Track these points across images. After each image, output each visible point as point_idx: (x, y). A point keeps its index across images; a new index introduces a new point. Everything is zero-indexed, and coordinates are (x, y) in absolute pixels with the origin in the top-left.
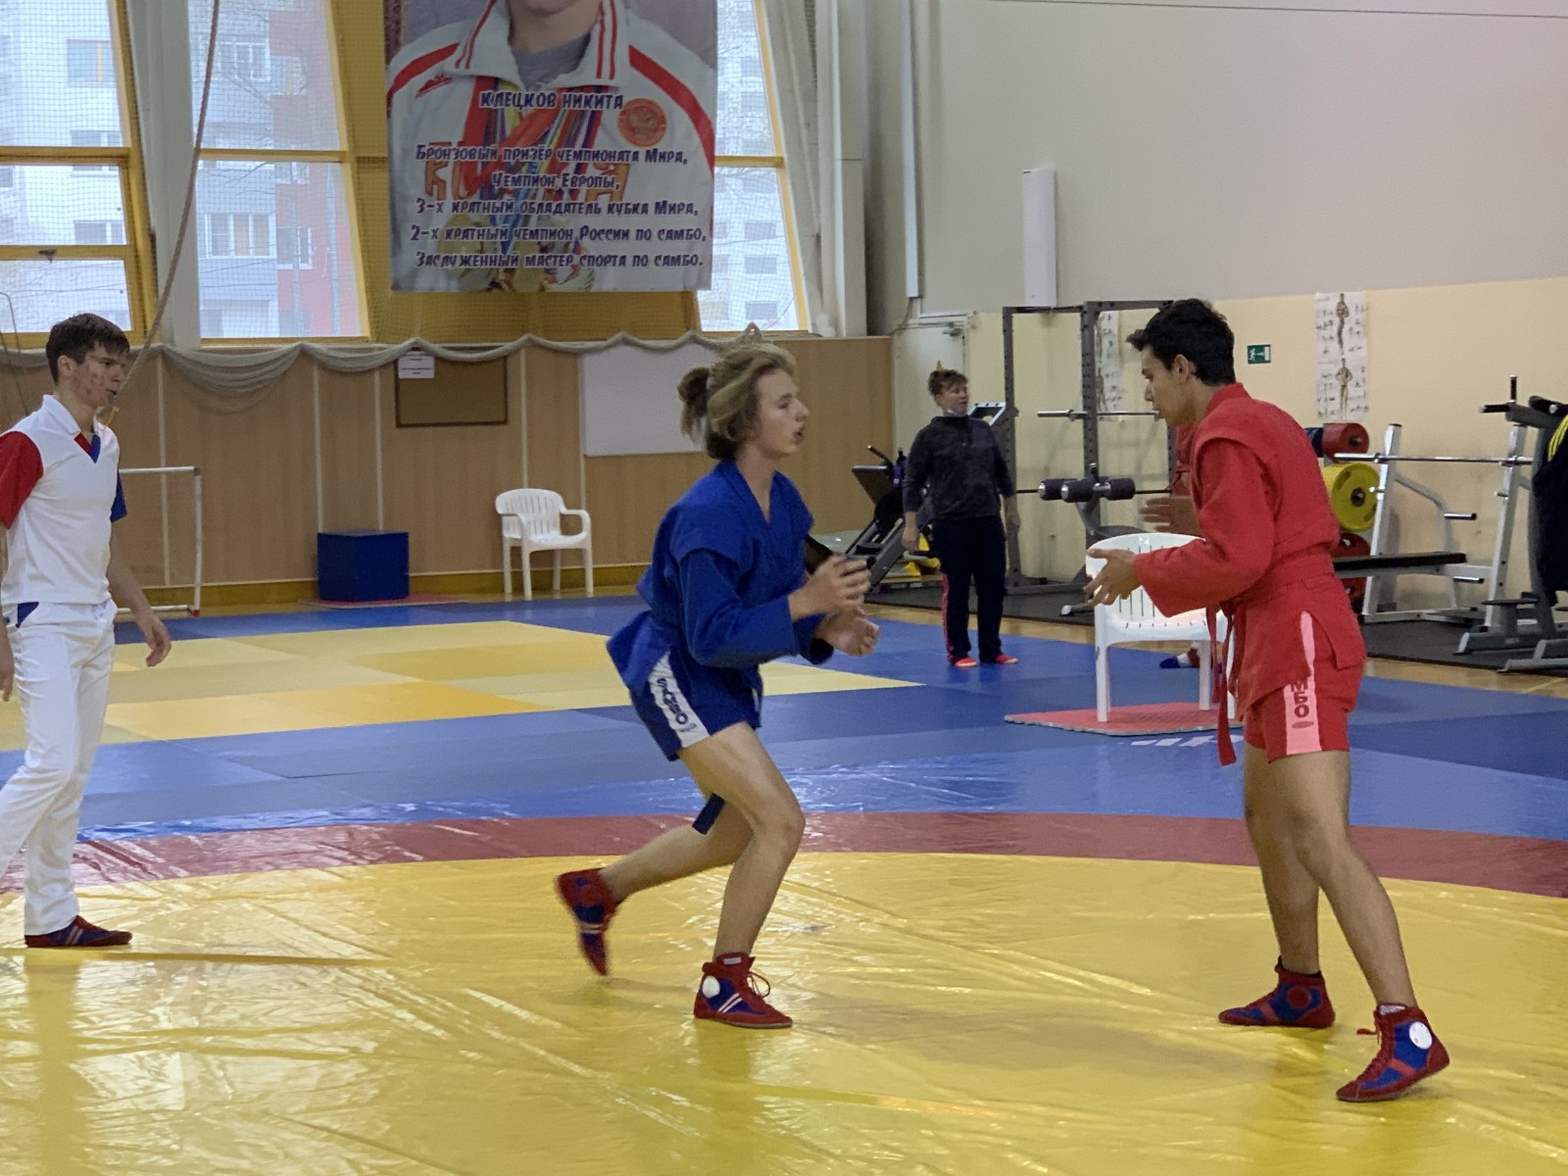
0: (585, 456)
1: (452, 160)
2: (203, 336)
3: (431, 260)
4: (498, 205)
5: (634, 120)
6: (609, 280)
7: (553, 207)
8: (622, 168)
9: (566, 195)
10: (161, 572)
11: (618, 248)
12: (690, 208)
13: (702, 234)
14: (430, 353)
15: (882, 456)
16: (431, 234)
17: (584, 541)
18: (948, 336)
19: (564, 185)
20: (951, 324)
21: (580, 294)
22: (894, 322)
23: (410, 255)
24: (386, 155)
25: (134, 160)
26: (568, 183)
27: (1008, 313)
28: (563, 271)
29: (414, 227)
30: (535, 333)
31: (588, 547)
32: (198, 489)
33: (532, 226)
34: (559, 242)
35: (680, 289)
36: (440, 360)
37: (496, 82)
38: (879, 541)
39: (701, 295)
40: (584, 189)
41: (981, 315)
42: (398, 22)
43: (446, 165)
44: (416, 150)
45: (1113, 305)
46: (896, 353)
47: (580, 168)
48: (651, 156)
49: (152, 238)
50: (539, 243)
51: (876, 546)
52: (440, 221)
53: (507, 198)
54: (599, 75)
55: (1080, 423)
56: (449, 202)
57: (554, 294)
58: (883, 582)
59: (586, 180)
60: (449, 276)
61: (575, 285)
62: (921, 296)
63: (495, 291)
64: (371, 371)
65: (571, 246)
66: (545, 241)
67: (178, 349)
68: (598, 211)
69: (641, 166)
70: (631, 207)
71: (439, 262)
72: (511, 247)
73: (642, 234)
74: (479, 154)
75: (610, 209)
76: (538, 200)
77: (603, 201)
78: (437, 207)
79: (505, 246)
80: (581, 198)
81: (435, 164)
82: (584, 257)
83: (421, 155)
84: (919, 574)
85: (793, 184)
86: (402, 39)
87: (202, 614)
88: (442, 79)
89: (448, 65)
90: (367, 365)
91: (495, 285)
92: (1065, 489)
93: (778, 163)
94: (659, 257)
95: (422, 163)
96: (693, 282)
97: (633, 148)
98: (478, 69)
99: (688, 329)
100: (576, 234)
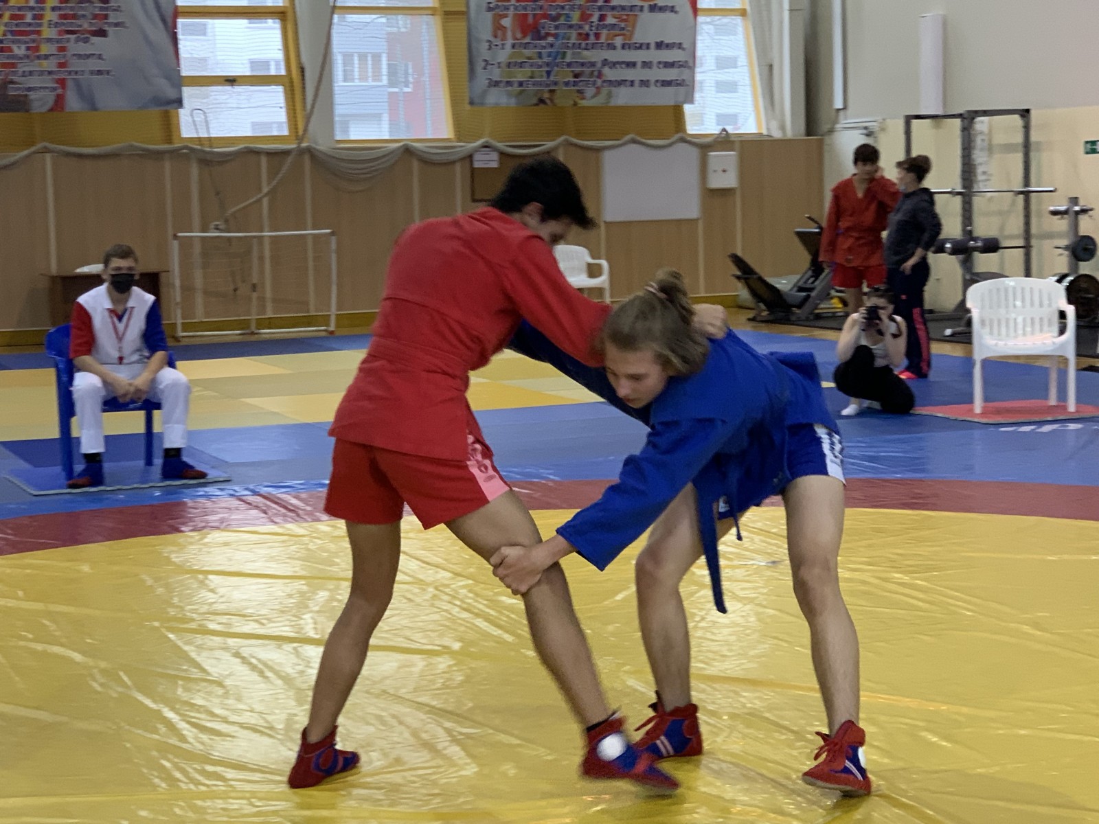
0: (605, 222)
1: (511, 12)
2: (338, 138)
3: (496, 84)
4: (544, 44)
6: (623, 97)
7: (583, 45)
8: (631, 18)
9: (592, 37)
10: (306, 303)
11: (629, 74)
12: (680, 46)
13: (689, 65)
14: (495, 149)
15: (816, 222)
16: (497, 65)
17: (604, 281)
18: (863, 136)
19: (591, 30)
20: (866, 128)
21: (602, 107)
22: (825, 127)
23: (482, 79)
24: (464, 9)
25: (290, 15)
26: (594, 28)
27: (909, 119)
28: (590, 91)
29: (486, 61)
30: (569, 135)
31: (607, 286)
32: (334, 246)
33: (568, 59)
34: (587, 70)
35: (672, 103)
36: (502, 154)
38: (813, 283)
39: (687, 108)
40: (604, 32)
41: (888, 121)
43: (506, 16)
44: (485, 5)
45: (985, 113)
46: (826, 148)
47: (602, 18)
48: (652, 8)
49: (302, 70)
50: (573, 71)
51: (812, 286)
52: (503, 56)
53: (550, 39)
55: (958, 199)
56: (510, 42)
57: (584, 107)
58: (817, 311)
59: (605, 26)
60: (509, 95)
61: (599, 101)
62: (845, 108)
63: (542, 106)
64: (454, 162)
65: (596, 73)
66: (578, 70)
67: (318, 147)
68: (614, 48)
69: (646, 16)
70: (637, 45)
71: (502, 85)
72: (552, 74)
73: (647, 65)
74: (530, 8)
75: (623, 47)
76: (573, 41)
77: (618, 41)
78: (500, 46)
79: (548, 73)
80: (603, 39)
81: (500, 15)
82: (604, 81)
83: (490, 9)
84: (840, 306)
85: (754, 28)
87: (337, 334)
90: (452, 158)
91: (542, 101)
92: (948, 245)
93: (743, 13)
94: (657, 81)
95: (490, 15)
96: (681, 99)
97: (640, 3)
99: (677, 132)
100: (599, 65)
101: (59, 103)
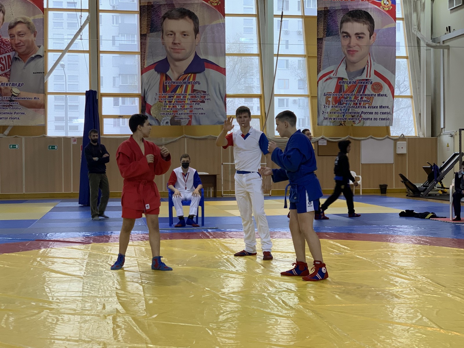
0: (362, 164)
1: (332, 97)
3: (326, 119)
4: (342, 106)
5: (375, 87)
6: (368, 123)
7: (355, 107)
8: (372, 98)
9: (358, 104)
11: (370, 116)
12: (388, 107)
13: (391, 113)
15: (430, 164)
16: (327, 113)
18: (450, 137)
20: (451, 134)
22: (438, 134)
23: (322, 117)
24: (317, 95)
25: (262, 97)
26: (359, 101)
28: (357, 122)
29: (323, 111)
30: (350, 135)
33: (350, 111)
34: (356, 115)
35: (386, 126)
36: (328, 141)
37: (342, 79)
40: (362, 103)
42: (320, 66)
43: (331, 97)
46: (438, 141)
48: (379, 95)
52: (329, 110)
53: (344, 105)
54: (367, 77)
56: (331, 105)
59: (363, 101)
60: (330, 122)
61: (358, 125)
62: (444, 128)
63: (341, 126)
65: (359, 116)
66: (353, 115)
68: (366, 108)
69: (376, 98)
70: (374, 107)
71: (328, 119)
74: (338, 95)
75: (369, 107)
76: (352, 105)
77: (367, 106)
78: (328, 107)
79: (344, 116)
81: (328, 97)
82: (362, 118)
83: (325, 95)
84: (442, 193)
85: (415, 102)
86: (321, 69)
87: (272, 196)
88: (330, 78)
89: (332, 75)
91: (341, 124)
94: (380, 118)
95: (325, 97)
96: (388, 124)
97: (375, 93)
98: (338, 76)
99: (387, 135)
100: (360, 113)
101: (190, 123)
